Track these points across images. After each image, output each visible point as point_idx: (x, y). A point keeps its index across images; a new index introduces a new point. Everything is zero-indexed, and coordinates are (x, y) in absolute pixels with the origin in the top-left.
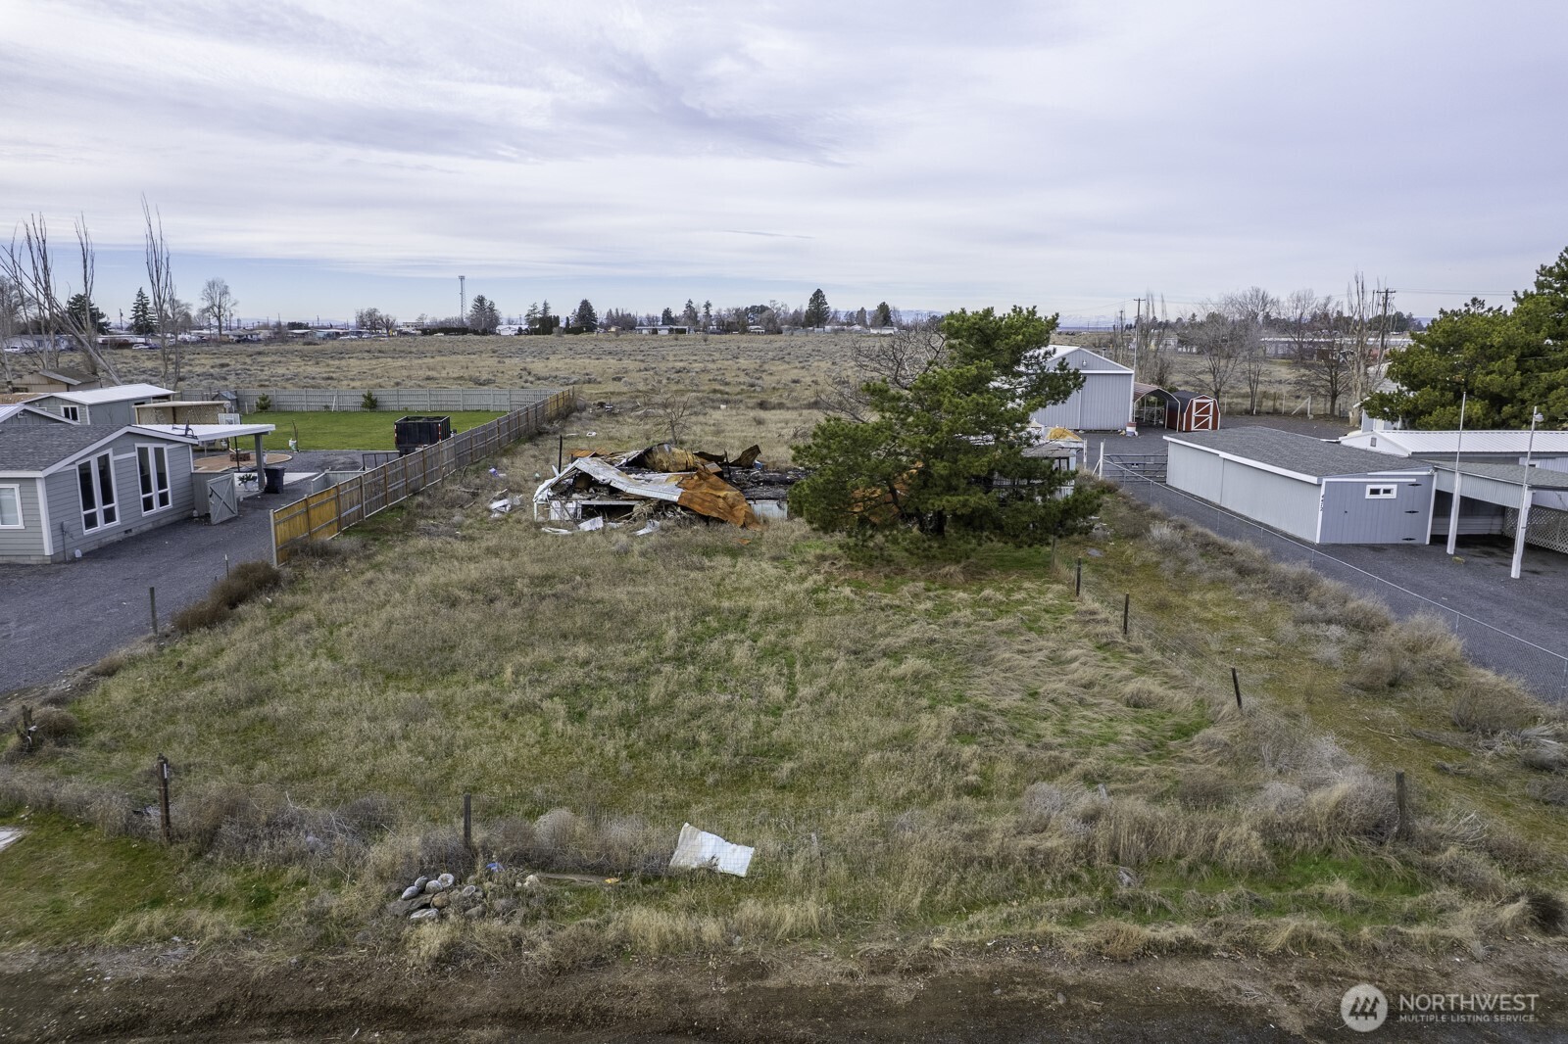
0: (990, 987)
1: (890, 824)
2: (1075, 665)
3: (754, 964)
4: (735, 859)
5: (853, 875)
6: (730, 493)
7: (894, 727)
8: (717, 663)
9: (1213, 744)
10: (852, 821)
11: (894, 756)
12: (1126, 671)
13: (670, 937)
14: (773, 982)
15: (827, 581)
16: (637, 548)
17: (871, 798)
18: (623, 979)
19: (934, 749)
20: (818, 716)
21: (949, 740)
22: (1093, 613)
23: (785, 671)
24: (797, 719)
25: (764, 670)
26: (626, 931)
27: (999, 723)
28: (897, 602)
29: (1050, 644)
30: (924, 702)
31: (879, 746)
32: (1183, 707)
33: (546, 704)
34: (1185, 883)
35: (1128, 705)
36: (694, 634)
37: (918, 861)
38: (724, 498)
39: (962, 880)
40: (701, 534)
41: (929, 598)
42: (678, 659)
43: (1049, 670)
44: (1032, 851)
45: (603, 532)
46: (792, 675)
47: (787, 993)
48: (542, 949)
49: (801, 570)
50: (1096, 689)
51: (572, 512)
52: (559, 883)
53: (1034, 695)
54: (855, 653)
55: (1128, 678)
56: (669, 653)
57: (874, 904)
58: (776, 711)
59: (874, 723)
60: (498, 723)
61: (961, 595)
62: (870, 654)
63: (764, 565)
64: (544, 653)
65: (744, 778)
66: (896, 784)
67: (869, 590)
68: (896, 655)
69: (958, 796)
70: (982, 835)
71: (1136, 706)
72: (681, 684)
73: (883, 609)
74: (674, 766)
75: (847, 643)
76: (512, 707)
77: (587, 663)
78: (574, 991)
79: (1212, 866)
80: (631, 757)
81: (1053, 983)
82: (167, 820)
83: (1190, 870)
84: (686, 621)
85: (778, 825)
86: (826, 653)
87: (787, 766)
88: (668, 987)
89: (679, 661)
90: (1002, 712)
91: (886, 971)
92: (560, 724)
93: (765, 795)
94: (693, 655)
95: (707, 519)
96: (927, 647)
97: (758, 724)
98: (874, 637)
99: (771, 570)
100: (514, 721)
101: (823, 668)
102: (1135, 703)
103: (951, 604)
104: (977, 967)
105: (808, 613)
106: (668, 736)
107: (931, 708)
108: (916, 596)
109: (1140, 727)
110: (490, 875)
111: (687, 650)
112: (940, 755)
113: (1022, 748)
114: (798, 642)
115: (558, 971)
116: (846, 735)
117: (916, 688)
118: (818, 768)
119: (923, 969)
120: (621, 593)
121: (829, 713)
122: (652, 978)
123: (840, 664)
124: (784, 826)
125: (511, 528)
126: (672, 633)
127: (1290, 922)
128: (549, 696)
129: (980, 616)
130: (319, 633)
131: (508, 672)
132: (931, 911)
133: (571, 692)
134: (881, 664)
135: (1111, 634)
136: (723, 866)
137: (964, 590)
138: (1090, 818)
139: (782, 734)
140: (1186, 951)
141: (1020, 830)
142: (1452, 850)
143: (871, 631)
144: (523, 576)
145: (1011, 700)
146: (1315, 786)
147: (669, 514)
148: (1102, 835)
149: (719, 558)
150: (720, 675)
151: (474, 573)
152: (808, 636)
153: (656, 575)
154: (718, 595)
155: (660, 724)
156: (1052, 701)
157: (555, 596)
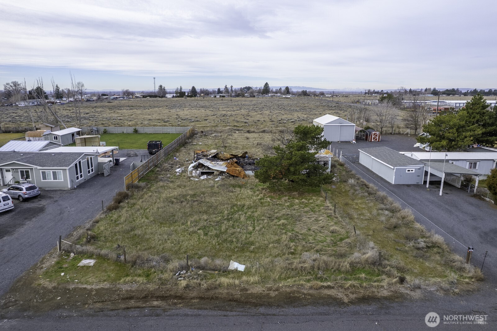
0: (290, 293)
1: (273, 261)
2: (321, 221)
3: (245, 289)
4: (241, 268)
5: (265, 271)
6: (239, 168)
7: (277, 237)
8: (237, 220)
9: (346, 243)
10: (266, 260)
11: (276, 245)
12: (332, 223)
13: (229, 283)
14: (248, 292)
15: (264, 196)
16: (216, 185)
17: (270, 255)
18: (220, 291)
19: (285, 243)
20: (260, 235)
21: (288, 241)
22: (328, 207)
23: (253, 223)
24: (255, 235)
25: (248, 222)
26: (220, 282)
27: (300, 237)
28: (281, 203)
29: (316, 216)
30: (284, 231)
31: (273, 243)
32: (343, 233)
33: (199, 231)
34: (332, 274)
35: (331, 233)
36: (231, 212)
37: (278, 269)
38: (238, 170)
39: (287, 273)
40: (232, 181)
41: (289, 202)
42: (228, 219)
43: (314, 223)
44: (302, 267)
45: (207, 180)
46: (254, 224)
47: (251, 294)
48: (205, 285)
49: (258, 193)
50: (324, 228)
51: (198, 173)
52: (206, 272)
53: (310, 230)
54: (269, 218)
55: (332, 225)
56: (225, 217)
57: (269, 277)
58: (250, 233)
59: (272, 236)
60: (188, 235)
61: (297, 201)
62: (273, 218)
63: (248, 191)
64: (196, 217)
65: (243, 249)
66: (275, 252)
67: (274, 199)
68: (278, 218)
69: (288, 255)
71: (333, 233)
72: (229, 226)
73: (277, 205)
74: (228, 247)
75: (268, 215)
76: (191, 232)
77: (207, 220)
78: (211, 293)
79: (339, 270)
80: (219, 244)
81: (302, 293)
82: (125, 259)
83: (334, 271)
84: (229, 208)
85: (250, 260)
86: (263, 218)
87: (253, 247)
88: (229, 293)
89: (228, 220)
90: (301, 234)
91: (270, 290)
92: (202, 236)
93: (248, 254)
94: (231, 218)
95: (233, 176)
96: (286, 217)
97: (246, 236)
98: (274, 213)
99: (250, 193)
100: (192, 235)
101: (261, 222)
102: (332, 232)
103: (294, 203)
104: (288, 290)
105: (259, 206)
106: (226, 239)
107: (286, 233)
108: (285, 201)
109: (332, 238)
110: (192, 271)
111: (230, 217)
112: (286, 245)
113: (304, 243)
114: (256, 214)
115: (208, 290)
116: (266, 239)
117: (283, 227)
118: (259, 248)
119: (277, 290)
120: (213, 200)
121: (262, 234)
122: (226, 291)
123: (266, 221)
124: (251, 261)
125: (183, 178)
126: (226, 212)
127: (350, 282)
128: (199, 229)
129: (301, 207)
130: (142, 211)
131: (189, 223)
132: (280, 279)
133: (204, 228)
134: (275, 221)
135: (331, 213)
136: (239, 269)
137: (298, 199)
138: (314, 260)
139: (252, 239)
140: (329, 287)
141: (300, 262)
142: (388, 268)
143: (274, 212)
144: (188, 195)
145: (304, 231)
146: (364, 254)
147: (224, 175)
148: (316, 264)
149: (237, 188)
150: (238, 224)
151: (176, 193)
152: (258, 213)
153: (221, 194)
154: (237, 200)
155: (224, 236)
156: (314, 231)
157: (197, 200)
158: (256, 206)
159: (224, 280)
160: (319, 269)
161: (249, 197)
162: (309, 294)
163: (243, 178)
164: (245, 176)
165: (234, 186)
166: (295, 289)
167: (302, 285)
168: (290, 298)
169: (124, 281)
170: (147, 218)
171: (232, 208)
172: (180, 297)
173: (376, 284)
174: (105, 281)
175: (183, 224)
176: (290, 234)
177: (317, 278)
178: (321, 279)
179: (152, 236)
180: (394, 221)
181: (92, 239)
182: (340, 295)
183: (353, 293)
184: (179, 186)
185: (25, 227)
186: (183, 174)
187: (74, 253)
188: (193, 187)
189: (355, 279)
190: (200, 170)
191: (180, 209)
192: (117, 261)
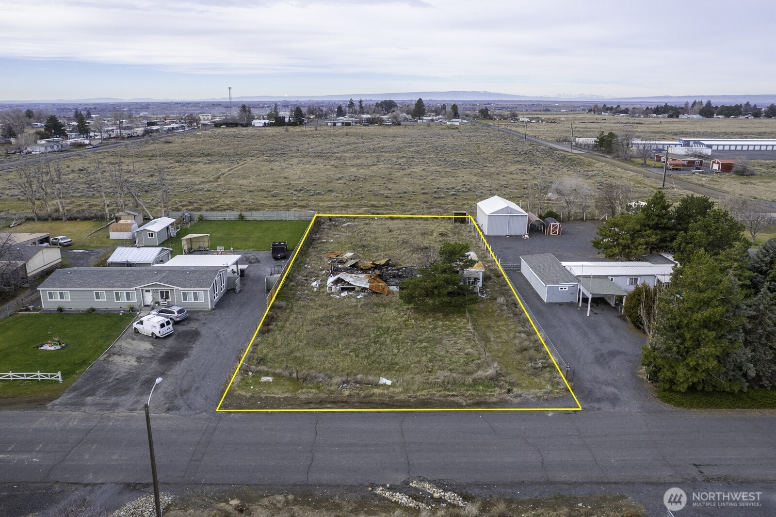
0: (425, 400)
1: (414, 377)
2: (459, 344)
3: (392, 396)
4: (389, 382)
5: (407, 385)
6: (382, 284)
7: (418, 359)
8: (383, 343)
10: (408, 377)
11: (417, 365)
12: (469, 346)
13: (380, 393)
15: (409, 317)
16: (359, 304)
17: (412, 372)
18: (374, 398)
19: (424, 364)
20: (403, 356)
21: (427, 362)
22: (469, 329)
23: (398, 345)
24: (400, 357)
25: (393, 345)
26: (374, 392)
27: (438, 358)
28: (425, 325)
29: (456, 339)
30: (425, 353)
31: (414, 363)
33: (351, 354)
35: (465, 354)
36: (377, 335)
37: (417, 383)
38: (381, 286)
39: (424, 385)
40: (375, 299)
41: (432, 324)
43: (453, 345)
44: (435, 381)
45: (348, 297)
46: (399, 347)
47: (397, 400)
48: (362, 394)
49: (402, 313)
50: (461, 350)
51: (338, 290)
52: (362, 386)
53: (448, 352)
54: (413, 340)
55: (469, 348)
56: (373, 340)
57: (410, 389)
58: (395, 355)
59: (414, 358)
61: (441, 323)
62: (416, 341)
63: (393, 311)
64: (345, 340)
65: (390, 369)
66: (416, 370)
67: (419, 321)
68: (421, 341)
69: (426, 372)
70: (428, 379)
72: (376, 348)
74: (377, 366)
75: (411, 338)
78: (367, 399)
80: (369, 365)
82: (297, 376)
83: (460, 384)
84: (375, 331)
85: (396, 377)
86: (406, 341)
87: (398, 367)
88: (380, 399)
89: (375, 343)
90: (439, 356)
92: (354, 358)
93: (393, 372)
94: (378, 341)
95: (377, 293)
96: (428, 340)
97: (392, 358)
98: (418, 336)
99: (395, 313)
100: (345, 357)
101: (405, 345)
102: (467, 354)
103: (437, 325)
104: (423, 397)
105: (403, 328)
106: (375, 360)
107: (426, 355)
108: (429, 323)
109: (465, 359)
110: (352, 384)
111: (376, 339)
113: (440, 364)
114: (400, 337)
115: (365, 397)
116: (409, 360)
117: (424, 350)
118: (402, 368)
121: (406, 356)
122: (378, 398)
123: (409, 344)
125: (322, 295)
126: (373, 335)
127: (470, 392)
128: (350, 352)
129: (443, 330)
130: (293, 334)
131: (340, 346)
132: (418, 390)
133: (354, 350)
134: (418, 344)
135: (470, 336)
136: (387, 384)
137: (442, 321)
138: (445, 377)
139: (396, 360)
140: (453, 396)
141: (434, 379)
142: (502, 383)
143: (417, 334)
144: (333, 317)
145: (442, 353)
146: (486, 372)
147: (366, 291)
148: (447, 379)
149: (381, 308)
150: (384, 347)
151: (320, 315)
152: (403, 336)
153: (366, 315)
154: (382, 322)
155: (373, 358)
156: (451, 354)
157: (343, 323)
158: (401, 328)
159: (377, 391)
160: (448, 383)
161: (394, 319)
162: (438, 400)
163: (387, 295)
164: (390, 292)
165: (378, 305)
166: (429, 396)
167: (434, 394)
168: (424, 402)
169: (302, 392)
170: (300, 342)
171: (377, 330)
172: (346, 402)
173: (489, 393)
174: (286, 392)
175: (335, 347)
176: (429, 356)
177: (446, 390)
178: (449, 390)
179: (311, 358)
180: (527, 343)
181: (261, 361)
182: (461, 401)
183: (471, 400)
184: (321, 306)
185: (195, 350)
186: (322, 290)
187: (252, 372)
188: (336, 307)
189: (475, 390)
190: (340, 286)
191: (328, 332)
192: (290, 378)
